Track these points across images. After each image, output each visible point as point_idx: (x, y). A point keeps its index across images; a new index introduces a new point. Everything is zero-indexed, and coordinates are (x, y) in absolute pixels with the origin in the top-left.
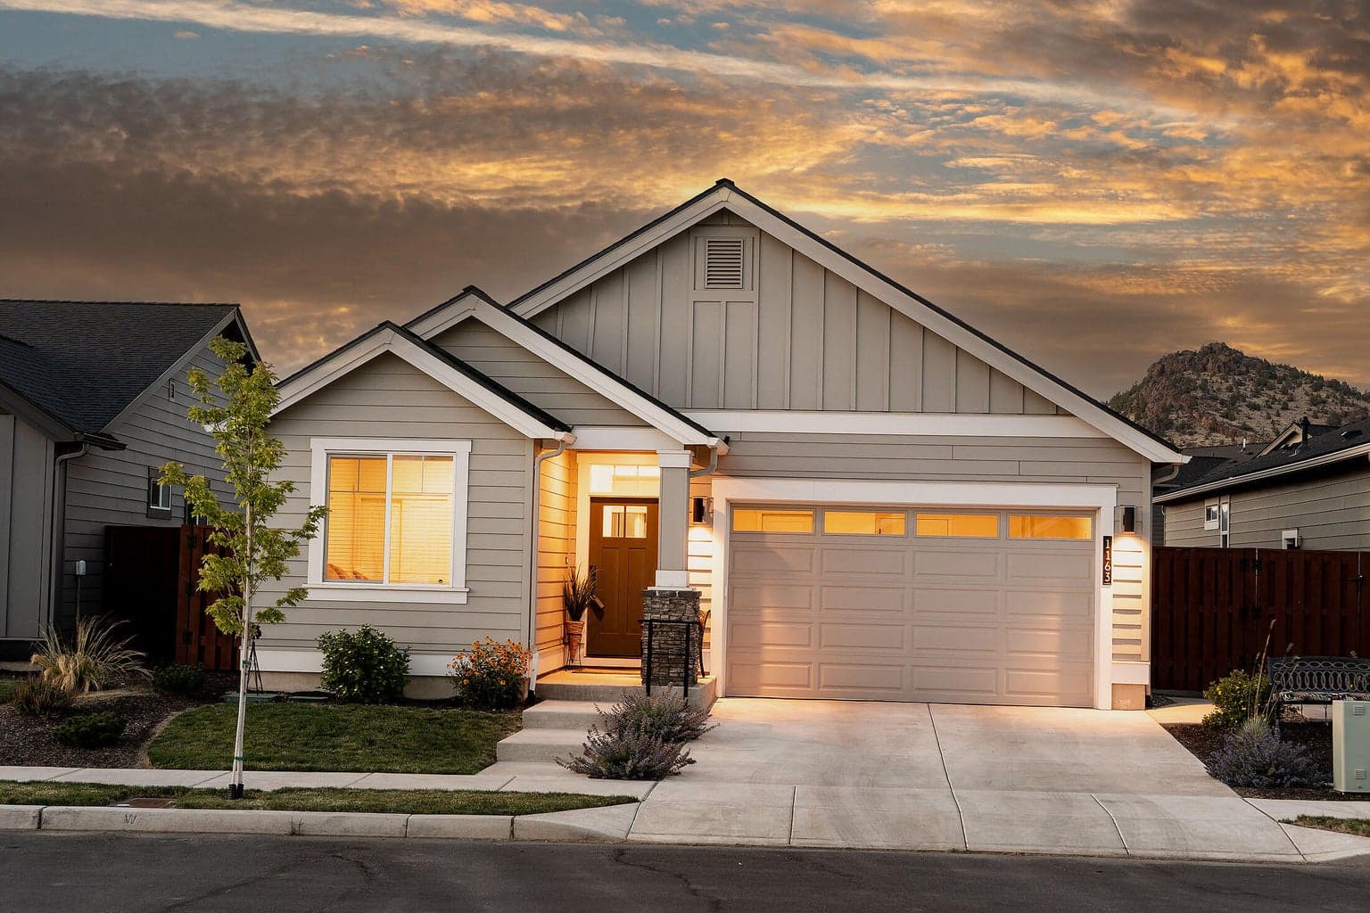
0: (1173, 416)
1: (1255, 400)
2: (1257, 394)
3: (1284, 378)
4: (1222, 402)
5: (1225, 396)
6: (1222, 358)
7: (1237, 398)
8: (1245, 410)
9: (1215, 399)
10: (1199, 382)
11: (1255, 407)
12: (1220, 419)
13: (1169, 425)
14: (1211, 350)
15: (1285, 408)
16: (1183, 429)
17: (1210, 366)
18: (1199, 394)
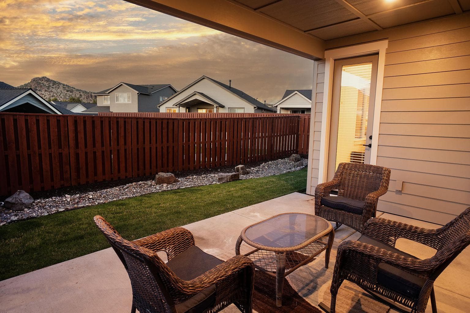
0: (37, 88)
1: (53, 87)
2: (53, 86)
3: (58, 83)
4: (47, 87)
5: (47, 86)
6: (46, 79)
7: (49, 86)
8: (51, 88)
9: (45, 86)
10: (42, 83)
11: (53, 88)
12: (47, 89)
13: (37, 90)
14: (43, 78)
15: (58, 88)
16: (39, 90)
17: (44, 80)
18: (42, 85)
